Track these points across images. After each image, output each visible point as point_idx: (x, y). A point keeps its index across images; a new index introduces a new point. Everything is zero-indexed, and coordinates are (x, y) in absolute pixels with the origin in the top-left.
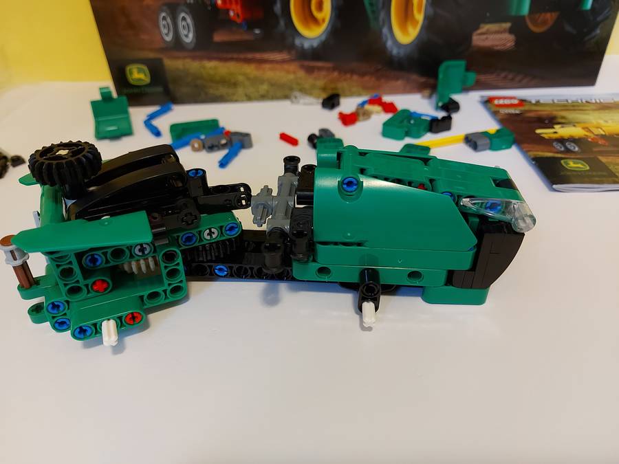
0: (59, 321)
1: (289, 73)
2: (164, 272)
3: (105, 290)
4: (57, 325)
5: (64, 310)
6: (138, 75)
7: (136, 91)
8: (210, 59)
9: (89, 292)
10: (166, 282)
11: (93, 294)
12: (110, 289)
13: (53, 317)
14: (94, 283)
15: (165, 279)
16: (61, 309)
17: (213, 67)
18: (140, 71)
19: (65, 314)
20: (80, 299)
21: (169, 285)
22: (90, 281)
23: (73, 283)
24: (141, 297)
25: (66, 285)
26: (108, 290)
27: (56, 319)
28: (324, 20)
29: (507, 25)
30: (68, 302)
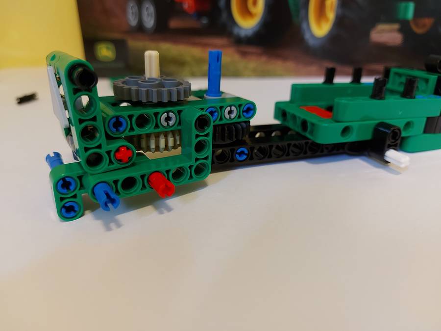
0: (67, 205)
4: (64, 210)
5: (75, 189)
9: (111, 162)
10: (194, 156)
11: (116, 165)
13: (61, 199)
14: (118, 150)
16: (72, 188)
19: (75, 196)
20: (100, 171)
21: (196, 160)
22: (113, 147)
23: (96, 148)
25: (86, 149)
27: (64, 202)
30: (80, 178)
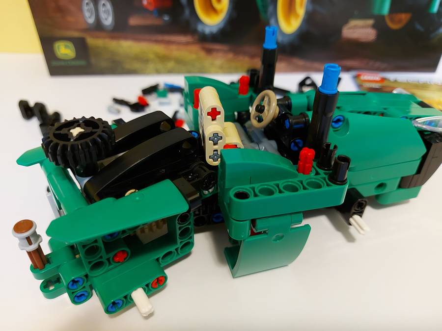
0: (78, 295)
2: (178, 232)
3: (125, 259)
4: (76, 299)
5: (83, 284)
6: (65, 50)
7: (62, 64)
9: (110, 264)
10: (179, 241)
11: (113, 265)
12: (129, 256)
13: (73, 293)
14: (116, 255)
15: (178, 239)
16: (80, 284)
19: (84, 287)
21: (181, 242)
22: (111, 255)
23: (98, 259)
24: (158, 260)
25: (90, 263)
26: (127, 259)
27: (75, 294)
28: (221, 11)
29: (371, 22)
30: (86, 276)
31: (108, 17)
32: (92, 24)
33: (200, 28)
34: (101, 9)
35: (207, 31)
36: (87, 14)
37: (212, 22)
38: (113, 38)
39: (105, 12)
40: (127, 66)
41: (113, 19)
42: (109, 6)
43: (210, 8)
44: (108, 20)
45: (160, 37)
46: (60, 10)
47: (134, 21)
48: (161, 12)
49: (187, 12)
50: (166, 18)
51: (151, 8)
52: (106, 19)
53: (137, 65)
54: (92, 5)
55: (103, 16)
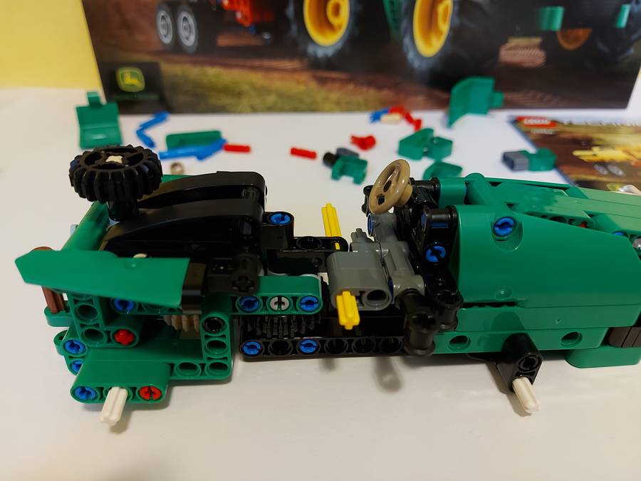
1: (301, 84)
3: (130, 343)
6: (131, 80)
7: (127, 98)
8: (213, 64)
9: (109, 341)
11: (114, 344)
12: (134, 345)
13: (70, 358)
14: (117, 332)
17: (215, 74)
18: (133, 75)
21: (209, 358)
23: (92, 326)
24: (172, 366)
25: (83, 326)
26: (131, 346)
27: (73, 360)
31: (190, 36)
32: (168, 44)
33: (311, 49)
34: (182, 24)
35: (320, 53)
36: (162, 32)
37: (327, 41)
38: (195, 63)
39: (185, 28)
40: (213, 101)
41: (196, 37)
42: (191, 21)
43: (325, 24)
44: (190, 39)
45: (257, 63)
46: (127, 25)
47: (223, 41)
48: (259, 29)
49: (294, 28)
50: (267, 36)
51: (247, 24)
52: (187, 38)
53: (225, 100)
54: (169, 20)
55: (183, 33)
